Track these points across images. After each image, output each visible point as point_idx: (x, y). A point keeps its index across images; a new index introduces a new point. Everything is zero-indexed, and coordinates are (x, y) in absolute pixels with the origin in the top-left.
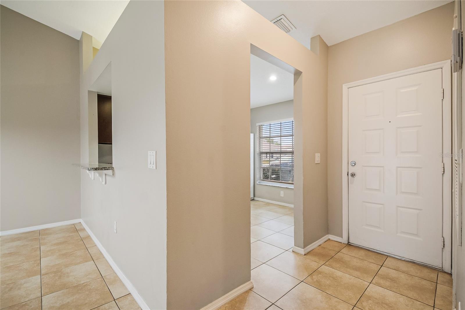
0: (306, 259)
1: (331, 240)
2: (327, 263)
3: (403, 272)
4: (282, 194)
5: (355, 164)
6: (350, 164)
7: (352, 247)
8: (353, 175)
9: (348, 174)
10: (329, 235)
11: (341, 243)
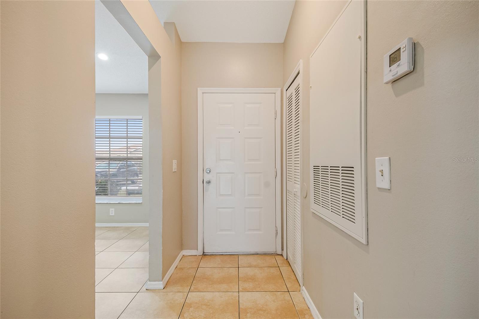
0: (167, 294)
1: (186, 256)
2: (192, 288)
3: (255, 267)
4: (112, 211)
5: (210, 171)
6: (205, 172)
7: (207, 256)
8: (209, 182)
9: (203, 182)
10: (183, 251)
11: (196, 255)
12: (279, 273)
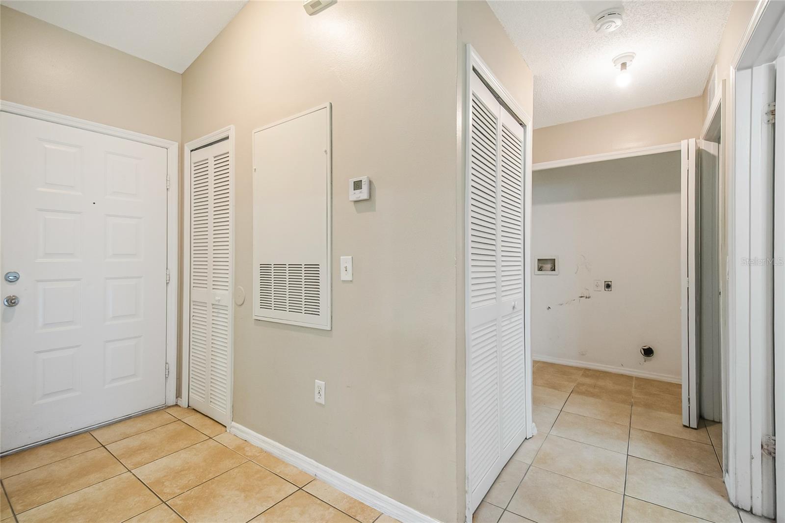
3: (137, 434)
6: (4, 280)
12: (184, 426)
